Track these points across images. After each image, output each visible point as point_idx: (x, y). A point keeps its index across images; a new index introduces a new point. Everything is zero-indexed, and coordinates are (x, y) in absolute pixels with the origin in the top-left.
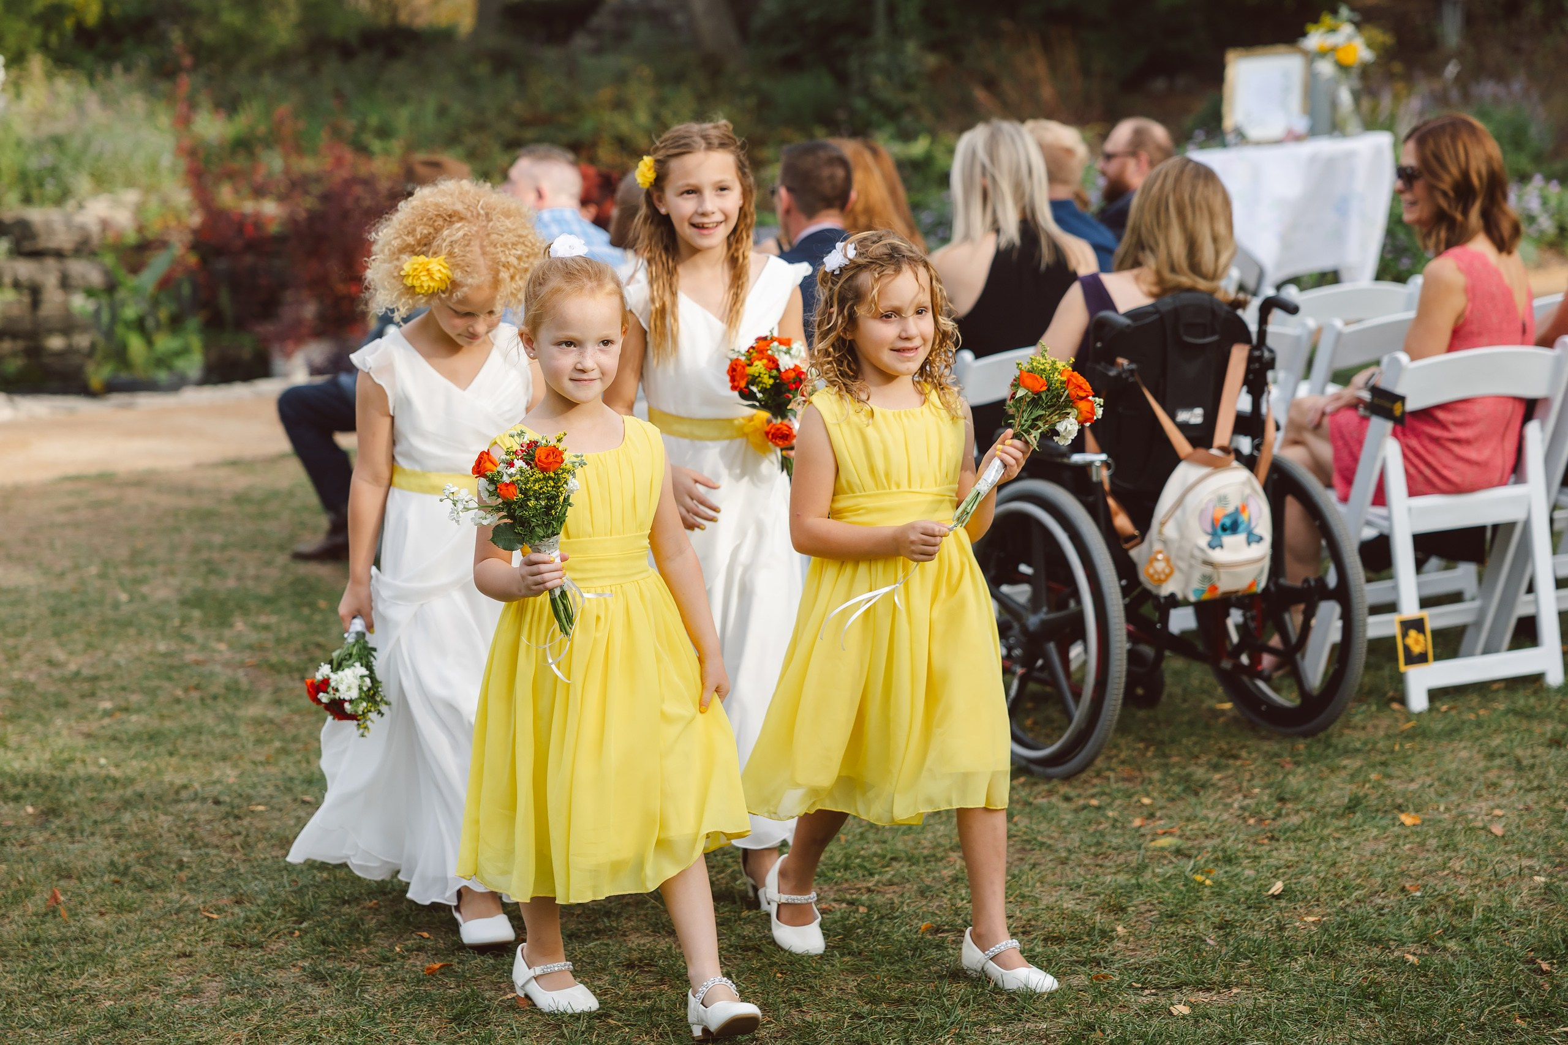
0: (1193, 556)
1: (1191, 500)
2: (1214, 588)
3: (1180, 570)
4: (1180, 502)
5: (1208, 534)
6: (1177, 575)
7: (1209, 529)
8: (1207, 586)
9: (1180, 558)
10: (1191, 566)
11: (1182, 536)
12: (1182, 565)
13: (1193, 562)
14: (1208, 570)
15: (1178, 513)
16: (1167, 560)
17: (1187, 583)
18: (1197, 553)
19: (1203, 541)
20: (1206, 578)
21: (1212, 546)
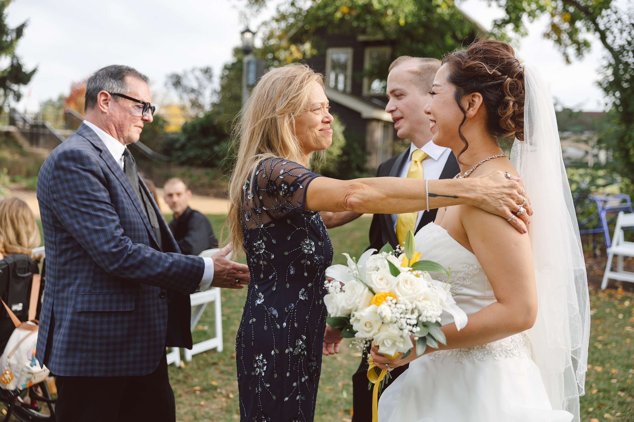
0: (23, 371)
1: (23, 346)
2: (31, 382)
3: (16, 377)
4: (17, 347)
5: (29, 360)
6: (15, 379)
7: (31, 358)
8: (28, 383)
9: (17, 372)
10: (21, 375)
11: (19, 362)
12: (17, 375)
13: (23, 373)
14: (30, 376)
15: (17, 352)
16: (11, 374)
17: (18, 382)
18: (25, 369)
19: (28, 364)
20: (29, 379)
21: (32, 366)
